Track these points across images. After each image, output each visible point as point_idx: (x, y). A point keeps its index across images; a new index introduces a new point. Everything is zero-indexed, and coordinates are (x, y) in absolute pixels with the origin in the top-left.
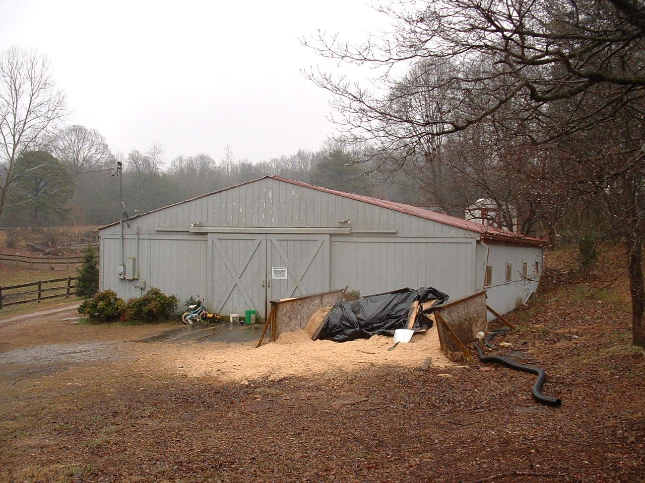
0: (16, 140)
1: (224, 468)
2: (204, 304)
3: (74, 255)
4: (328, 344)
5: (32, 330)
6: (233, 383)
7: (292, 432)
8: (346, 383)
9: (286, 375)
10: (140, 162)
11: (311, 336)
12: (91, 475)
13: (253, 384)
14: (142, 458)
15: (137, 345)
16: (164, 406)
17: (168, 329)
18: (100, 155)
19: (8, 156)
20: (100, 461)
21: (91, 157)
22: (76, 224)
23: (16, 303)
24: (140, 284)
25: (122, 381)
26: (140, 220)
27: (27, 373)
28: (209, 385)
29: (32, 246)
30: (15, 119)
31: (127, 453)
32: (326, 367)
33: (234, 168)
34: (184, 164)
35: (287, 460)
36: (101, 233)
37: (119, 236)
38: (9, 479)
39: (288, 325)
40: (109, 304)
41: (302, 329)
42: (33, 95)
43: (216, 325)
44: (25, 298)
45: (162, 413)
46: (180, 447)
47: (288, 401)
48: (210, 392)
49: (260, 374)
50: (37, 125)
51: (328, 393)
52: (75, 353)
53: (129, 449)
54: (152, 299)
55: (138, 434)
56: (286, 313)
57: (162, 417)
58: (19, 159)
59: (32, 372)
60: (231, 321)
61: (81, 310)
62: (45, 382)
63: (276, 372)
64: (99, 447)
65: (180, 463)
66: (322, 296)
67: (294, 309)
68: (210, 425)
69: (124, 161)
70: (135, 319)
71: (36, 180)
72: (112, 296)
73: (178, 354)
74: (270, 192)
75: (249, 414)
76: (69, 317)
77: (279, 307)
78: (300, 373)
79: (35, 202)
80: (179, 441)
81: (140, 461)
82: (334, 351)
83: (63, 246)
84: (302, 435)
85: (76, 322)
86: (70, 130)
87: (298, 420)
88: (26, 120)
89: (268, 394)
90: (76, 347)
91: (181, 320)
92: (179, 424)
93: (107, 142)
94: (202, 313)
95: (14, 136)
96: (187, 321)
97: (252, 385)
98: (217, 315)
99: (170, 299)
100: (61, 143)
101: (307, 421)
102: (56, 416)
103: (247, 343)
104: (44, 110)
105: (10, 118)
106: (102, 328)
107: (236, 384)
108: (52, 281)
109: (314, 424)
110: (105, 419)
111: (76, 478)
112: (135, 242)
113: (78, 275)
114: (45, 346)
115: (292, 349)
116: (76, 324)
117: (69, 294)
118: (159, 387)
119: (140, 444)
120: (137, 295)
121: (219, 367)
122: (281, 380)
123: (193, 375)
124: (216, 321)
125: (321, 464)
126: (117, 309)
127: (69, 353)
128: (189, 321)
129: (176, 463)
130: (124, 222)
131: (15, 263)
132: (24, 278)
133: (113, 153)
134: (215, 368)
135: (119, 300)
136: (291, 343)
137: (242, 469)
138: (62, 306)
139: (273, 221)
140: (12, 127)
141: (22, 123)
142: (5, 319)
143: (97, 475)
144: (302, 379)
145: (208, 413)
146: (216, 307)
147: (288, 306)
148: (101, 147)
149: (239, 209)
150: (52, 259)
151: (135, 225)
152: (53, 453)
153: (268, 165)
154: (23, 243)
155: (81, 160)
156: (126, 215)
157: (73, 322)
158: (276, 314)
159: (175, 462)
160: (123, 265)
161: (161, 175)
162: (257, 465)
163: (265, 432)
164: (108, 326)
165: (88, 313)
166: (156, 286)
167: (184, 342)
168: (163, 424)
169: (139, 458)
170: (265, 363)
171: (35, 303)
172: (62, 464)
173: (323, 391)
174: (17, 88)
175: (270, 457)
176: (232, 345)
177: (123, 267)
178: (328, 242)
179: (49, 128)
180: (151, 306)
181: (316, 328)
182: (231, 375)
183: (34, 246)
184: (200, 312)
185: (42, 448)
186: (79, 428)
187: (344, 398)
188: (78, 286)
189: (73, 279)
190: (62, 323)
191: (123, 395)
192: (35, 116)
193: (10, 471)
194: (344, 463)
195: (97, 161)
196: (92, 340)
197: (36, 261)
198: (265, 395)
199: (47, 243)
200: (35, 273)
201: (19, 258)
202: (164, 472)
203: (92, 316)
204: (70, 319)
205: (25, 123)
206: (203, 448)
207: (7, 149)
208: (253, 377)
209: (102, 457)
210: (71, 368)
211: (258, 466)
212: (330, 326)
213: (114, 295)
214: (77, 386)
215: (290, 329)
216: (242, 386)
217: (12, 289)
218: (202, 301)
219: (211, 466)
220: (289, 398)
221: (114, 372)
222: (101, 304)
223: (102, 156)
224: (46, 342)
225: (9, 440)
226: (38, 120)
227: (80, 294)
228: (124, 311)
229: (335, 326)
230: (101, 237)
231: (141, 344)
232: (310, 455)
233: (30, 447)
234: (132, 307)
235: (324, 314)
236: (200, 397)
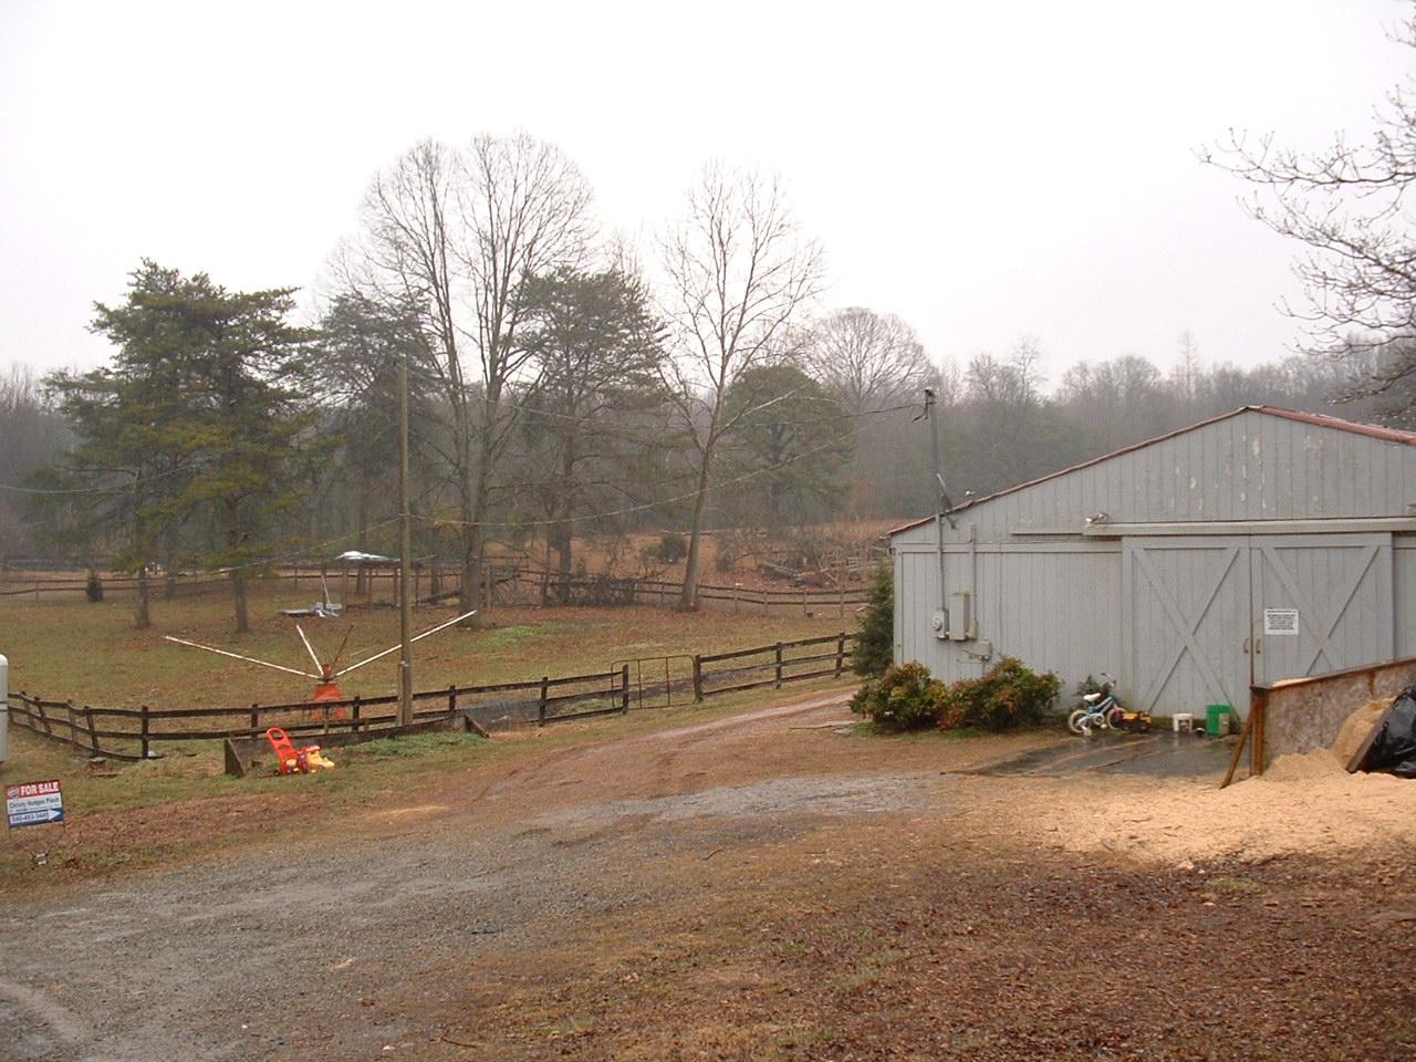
0: (727, 347)
1: (1105, 1048)
2: (1116, 691)
3: (857, 586)
4: (1381, 783)
5: (754, 748)
6: (1161, 865)
7: (1268, 976)
8: (1411, 871)
9: (1278, 851)
10: (994, 379)
11: (1345, 766)
12: (831, 1047)
13: (1206, 868)
14: (938, 1020)
15: (966, 781)
16: (1006, 912)
17: (1036, 747)
18: (907, 368)
19: (712, 381)
20: (853, 1023)
21: (888, 373)
22: (858, 517)
23: (730, 690)
24: (980, 648)
25: (925, 859)
26: (976, 513)
27: (734, 837)
28: (1109, 869)
29: (768, 568)
30: (723, 303)
31: (911, 1007)
32: (1369, 833)
33: (1202, 384)
34: (1092, 378)
35: (1242, 1037)
36: (897, 543)
37: (935, 548)
38: (672, 1046)
39: (1292, 738)
40: (914, 692)
41: (1326, 748)
42: (757, 251)
43: (1143, 738)
44: (751, 677)
45: (999, 928)
46: (1021, 1000)
47: (1275, 909)
48: (1108, 885)
49: (1222, 847)
50: (768, 313)
51: (1367, 892)
52: (835, 796)
53: (915, 1000)
54: (1005, 681)
55: (938, 969)
56: (1288, 711)
57: (996, 935)
58: (734, 386)
59: (743, 835)
60: (1176, 728)
61: (856, 706)
62: (768, 857)
63: (1258, 844)
64: (857, 991)
65: (1014, 1034)
66: (1371, 673)
67: (1307, 703)
68: (1094, 956)
69: (961, 378)
70: (969, 725)
71: (774, 427)
72: (921, 674)
73: (1052, 800)
74: (1256, 443)
75: (1183, 935)
76: (832, 719)
77: (1270, 699)
78: (1310, 848)
79: (771, 474)
80: (1022, 987)
81: (934, 1026)
82: (1391, 798)
83: (833, 566)
84: (1288, 985)
85: (845, 731)
86: (842, 319)
87: (1287, 951)
88: (745, 303)
89: (1234, 892)
90: (841, 784)
91: (1066, 728)
92: (1029, 952)
93: (921, 340)
94: (1112, 711)
95: (722, 339)
96: (1080, 728)
97: (1202, 872)
98: (1145, 716)
99: (1045, 682)
100: (823, 346)
101: (1307, 954)
102: (781, 926)
103: (1205, 778)
104: (781, 279)
105: (713, 303)
106: (898, 742)
107: (1165, 868)
108: (805, 643)
109: (1323, 960)
110: (880, 936)
111: (798, 1053)
112: (966, 560)
113: (858, 629)
114: (778, 782)
115: (1298, 792)
116: (845, 736)
117: (840, 669)
118: (1000, 871)
119: (939, 991)
120: (974, 673)
121: (1133, 829)
122: (1266, 862)
123: (1076, 847)
124: (1143, 728)
125: (1316, 1051)
126: (931, 703)
127: (824, 797)
128: (1084, 728)
129: (1006, 1032)
130: (944, 518)
131: (731, 604)
132: (752, 635)
133: (935, 362)
134: (1126, 831)
135: (934, 683)
136: (1297, 779)
137: (1142, 1051)
138: (822, 697)
139: (1264, 506)
140: (717, 320)
141: (739, 310)
142: (704, 723)
143: (841, 1049)
144: (1315, 860)
145: (1095, 931)
146: (1142, 698)
147: (1293, 696)
148: (909, 352)
149: (1189, 483)
150: (808, 594)
151: (966, 523)
152: (763, 999)
153: (1279, 372)
154: (750, 562)
155: (868, 383)
156: (947, 502)
157: (840, 731)
158: (1264, 715)
159: (1006, 1030)
160: (944, 609)
161: (1042, 405)
162: (1176, 1045)
163: (1209, 973)
164: (911, 738)
165: (871, 711)
166: (1012, 653)
167: (1067, 775)
168: (995, 952)
169: (932, 1018)
170: (1237, 821)
171: (770, 688)
172: (776, 1024)
173: (1355, 887)
174: (725, 240)
175: (1206, 1028)
176: (1170, 781)
177: (942, 614)
178: (1390, 550)
179: (794, 318)
180: (1002, 696)
181: (1358, 744)
182: (1159, 848)
183: (772, 569)
184: (1109, 709)
185: (744, 989)
186: (824, 952)
187: (1401, 905)
188: (857, 652)
189: (848, 637)
190: (816, 732)
191: (924, 887)
192: (763, 294)
193: (677, 1032)
194: (1367, 1052)
195: (902, 381)
196: (875, 769)
197: (778, 599)
198: (1225, 895)
199: (799, 562)
200: (773, 626)
201: (742, 595)
202: (977, 1049)
203: (879, 718)
204: (836, 723)
205: (744, 311)
206: (1069, 1002)
207: (709, 367)
208: (1205, 854)
209: (857, 1013)
210: (825, 827)
211: (1175, 1048)
212: (1389, 741)
213: (924, 672)
214: (832, 866)
215: (1296, 749)
216: (1179, 874)
217: (725, 661)
218: (1113, 685)
219: (1077, 1042)
220: (1276, 902)
221: (912, 838)
222: (896, 693)
223: (913, 370)
224: (779, 772)
225: (684, 970)
226: (768, 303)
227: (862, 669)
228: (945, 707)
229: (1401, 740)
230: (898, 551)
231: (976, 779)
232: (1295, 1029)
233: (721, 986)
234: (963, 699)
235: (1375, 712)
236: (1085, 895)
